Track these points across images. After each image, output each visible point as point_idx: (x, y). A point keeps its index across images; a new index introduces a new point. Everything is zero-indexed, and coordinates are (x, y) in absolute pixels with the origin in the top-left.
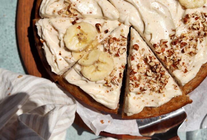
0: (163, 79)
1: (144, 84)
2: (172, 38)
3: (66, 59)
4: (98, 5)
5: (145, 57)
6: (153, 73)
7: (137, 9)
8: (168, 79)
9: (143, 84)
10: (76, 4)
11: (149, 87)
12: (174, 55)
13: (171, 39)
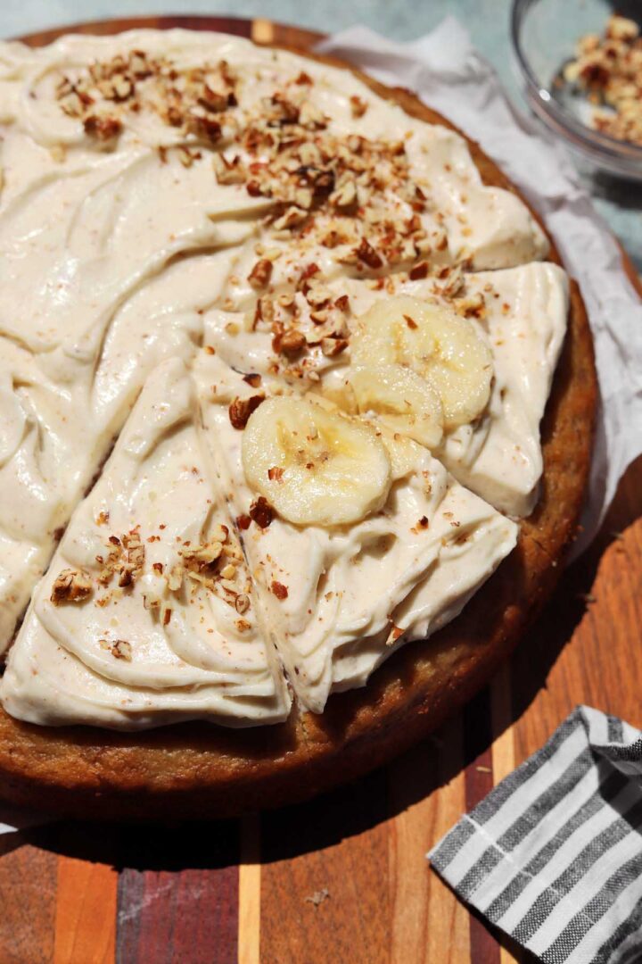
2: (194, 151)
3: (435, 491)
4: (152, 458)
5: (287, 233)
7: (124, 298)
10: (179, 539)
12: (261, 125)
13: (199, 157)
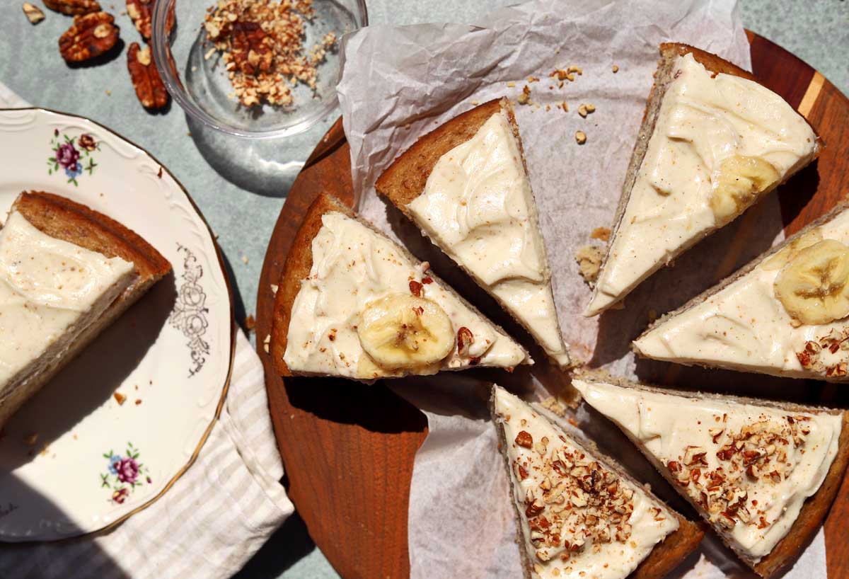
0: (618, 504)
1: (573, 529)
5: (555, 459)
6: (587, 495)
8: (631, 498)
9: (570, 530)
11: (588, 533)
12: (726, 486)
